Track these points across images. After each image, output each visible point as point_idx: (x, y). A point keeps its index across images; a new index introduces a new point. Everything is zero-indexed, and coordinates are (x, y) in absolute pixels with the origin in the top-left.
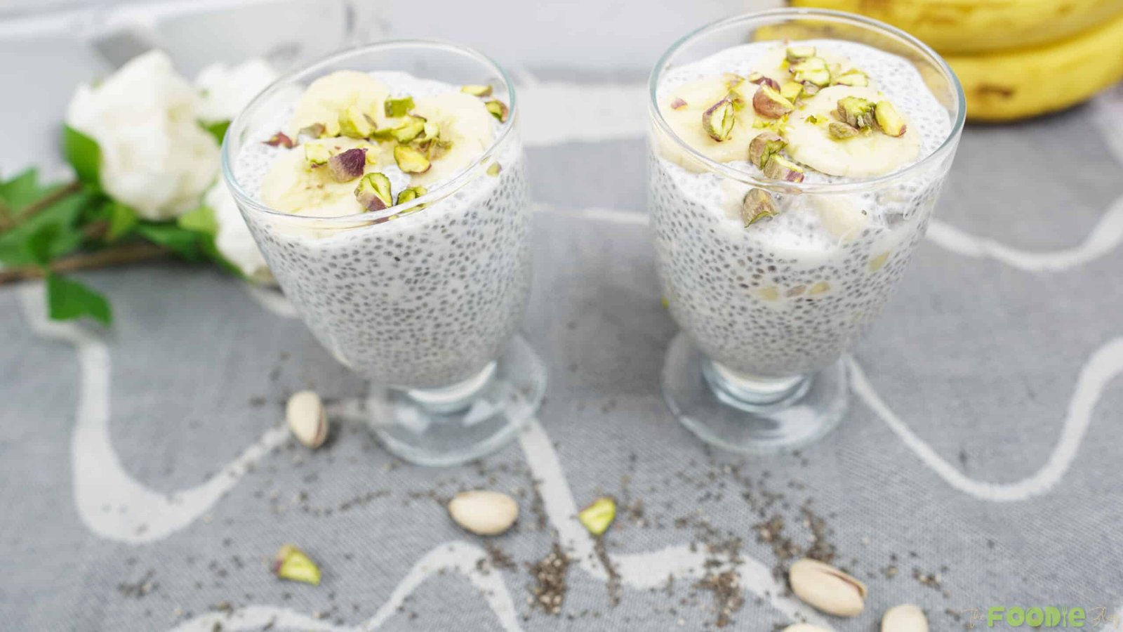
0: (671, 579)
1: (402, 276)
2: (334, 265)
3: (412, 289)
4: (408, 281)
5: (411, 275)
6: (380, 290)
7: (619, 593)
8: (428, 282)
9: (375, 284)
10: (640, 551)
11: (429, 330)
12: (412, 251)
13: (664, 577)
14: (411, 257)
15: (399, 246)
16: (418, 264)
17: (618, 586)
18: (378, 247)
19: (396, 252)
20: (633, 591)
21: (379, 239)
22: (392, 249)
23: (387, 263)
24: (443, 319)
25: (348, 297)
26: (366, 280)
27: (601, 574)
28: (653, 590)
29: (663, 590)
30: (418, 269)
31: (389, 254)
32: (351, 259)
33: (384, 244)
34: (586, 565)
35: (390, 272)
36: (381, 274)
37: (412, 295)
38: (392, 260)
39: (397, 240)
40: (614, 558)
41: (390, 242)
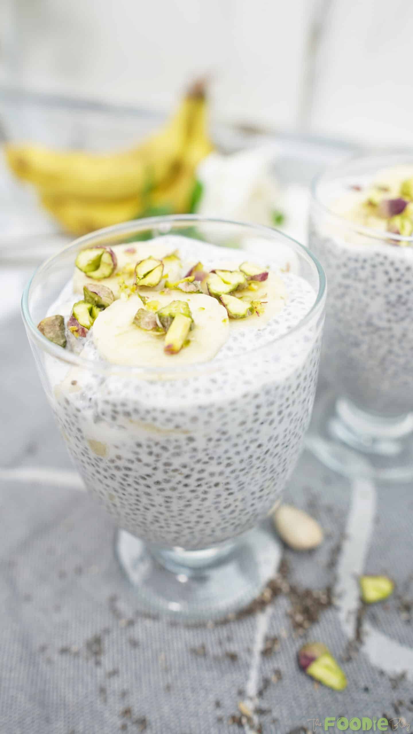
0: (403, 676)
1: (386, 296)
2: (345, 265)
3: (388, 311)
4: (388, 303)
5: (393, 298)
6: (366, 299)
7: (353, 654)
8: (402, 311)
9: (365, 293)
10: (393, 636)
11: (382, 351)
12: (405, 279)
13: (399, 669)
14: (401, 284)
15: (397, 270)
16: (402, 292)
17: (357, 650)
18: (382, 264)
19: (393, 275)
20: (366, 661)
21: (386, 258)
22: (391, 270)
23: (382, 278)
24: (396, 349)
25: (343, 295)
26: (360, 286)
27: (349, 630)
28: (382, 673)
29: (391, 680)
30: (400, 297)
31: (387, 273)
32: (359, 265)
33: (387, 263)
34: (342, 616)
35: (380, 288)
36: (374, 287)
37: (385, 316)
38: (385, 279)
39: (397, 265)
40: (367, 627)
41: (392, 264)
